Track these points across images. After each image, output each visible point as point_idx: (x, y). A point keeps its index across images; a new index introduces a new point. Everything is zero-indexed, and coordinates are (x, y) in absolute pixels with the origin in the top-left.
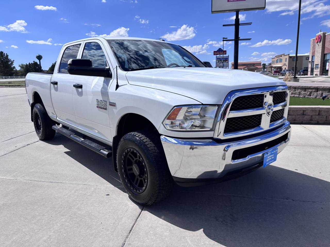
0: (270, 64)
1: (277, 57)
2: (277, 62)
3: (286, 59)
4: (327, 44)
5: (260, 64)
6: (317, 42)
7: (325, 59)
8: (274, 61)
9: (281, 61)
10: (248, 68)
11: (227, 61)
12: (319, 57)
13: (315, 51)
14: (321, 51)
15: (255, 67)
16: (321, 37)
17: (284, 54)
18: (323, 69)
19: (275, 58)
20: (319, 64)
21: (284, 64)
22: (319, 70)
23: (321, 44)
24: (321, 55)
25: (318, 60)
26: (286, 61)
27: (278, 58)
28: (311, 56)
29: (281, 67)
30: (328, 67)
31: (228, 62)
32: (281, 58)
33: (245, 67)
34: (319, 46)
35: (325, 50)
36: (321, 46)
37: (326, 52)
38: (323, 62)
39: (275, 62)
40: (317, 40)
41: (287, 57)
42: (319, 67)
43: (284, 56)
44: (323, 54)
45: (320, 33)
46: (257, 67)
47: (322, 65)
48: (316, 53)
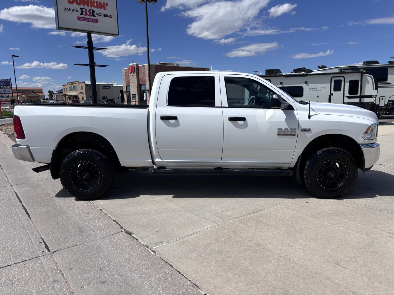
0: (60, 92)
1: (69, 84)
2: (70, 89)
3: (82, 87)
4: (141, 75)
5: (41, 91)
6: (131, 73)
7: (141, 90)
8: (66, 88)
9: (75, 89)
10: (26, 96)
11: (9, 85)
12: (135, 88)
13: (129, 81)
14: (136, 82)
15: (36, 94)
16: (135, 68)
17: (78, 81)
18: (141, 99)
19: (67, 85)
20: (137, 94)
21: (80, 93)
22: (137, 100)
23: (135, 74)
24: (136, 85)
25: (134, 90)
26: (82, 89)
27: (71, 86)
28: (126, 86)
29: (78, 95)
30: (146, 98)
31: (11, 86)
32: (75, 85)
33: (22, 95)
34: (133, 76)
35: (140, 81)
36: (136, 77)
37: (141, 83)
38: (139, 92)
39: (68, 89)
40: (130, 70)
41: (83, 85)
42: (137, 97)
43: (78, 83)
44: (139, 85)
45: (132, 64)
46: (40, 95)
47: (139, 95)
48: (131, 83)
